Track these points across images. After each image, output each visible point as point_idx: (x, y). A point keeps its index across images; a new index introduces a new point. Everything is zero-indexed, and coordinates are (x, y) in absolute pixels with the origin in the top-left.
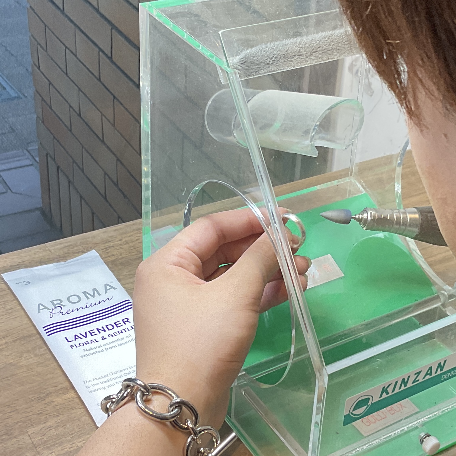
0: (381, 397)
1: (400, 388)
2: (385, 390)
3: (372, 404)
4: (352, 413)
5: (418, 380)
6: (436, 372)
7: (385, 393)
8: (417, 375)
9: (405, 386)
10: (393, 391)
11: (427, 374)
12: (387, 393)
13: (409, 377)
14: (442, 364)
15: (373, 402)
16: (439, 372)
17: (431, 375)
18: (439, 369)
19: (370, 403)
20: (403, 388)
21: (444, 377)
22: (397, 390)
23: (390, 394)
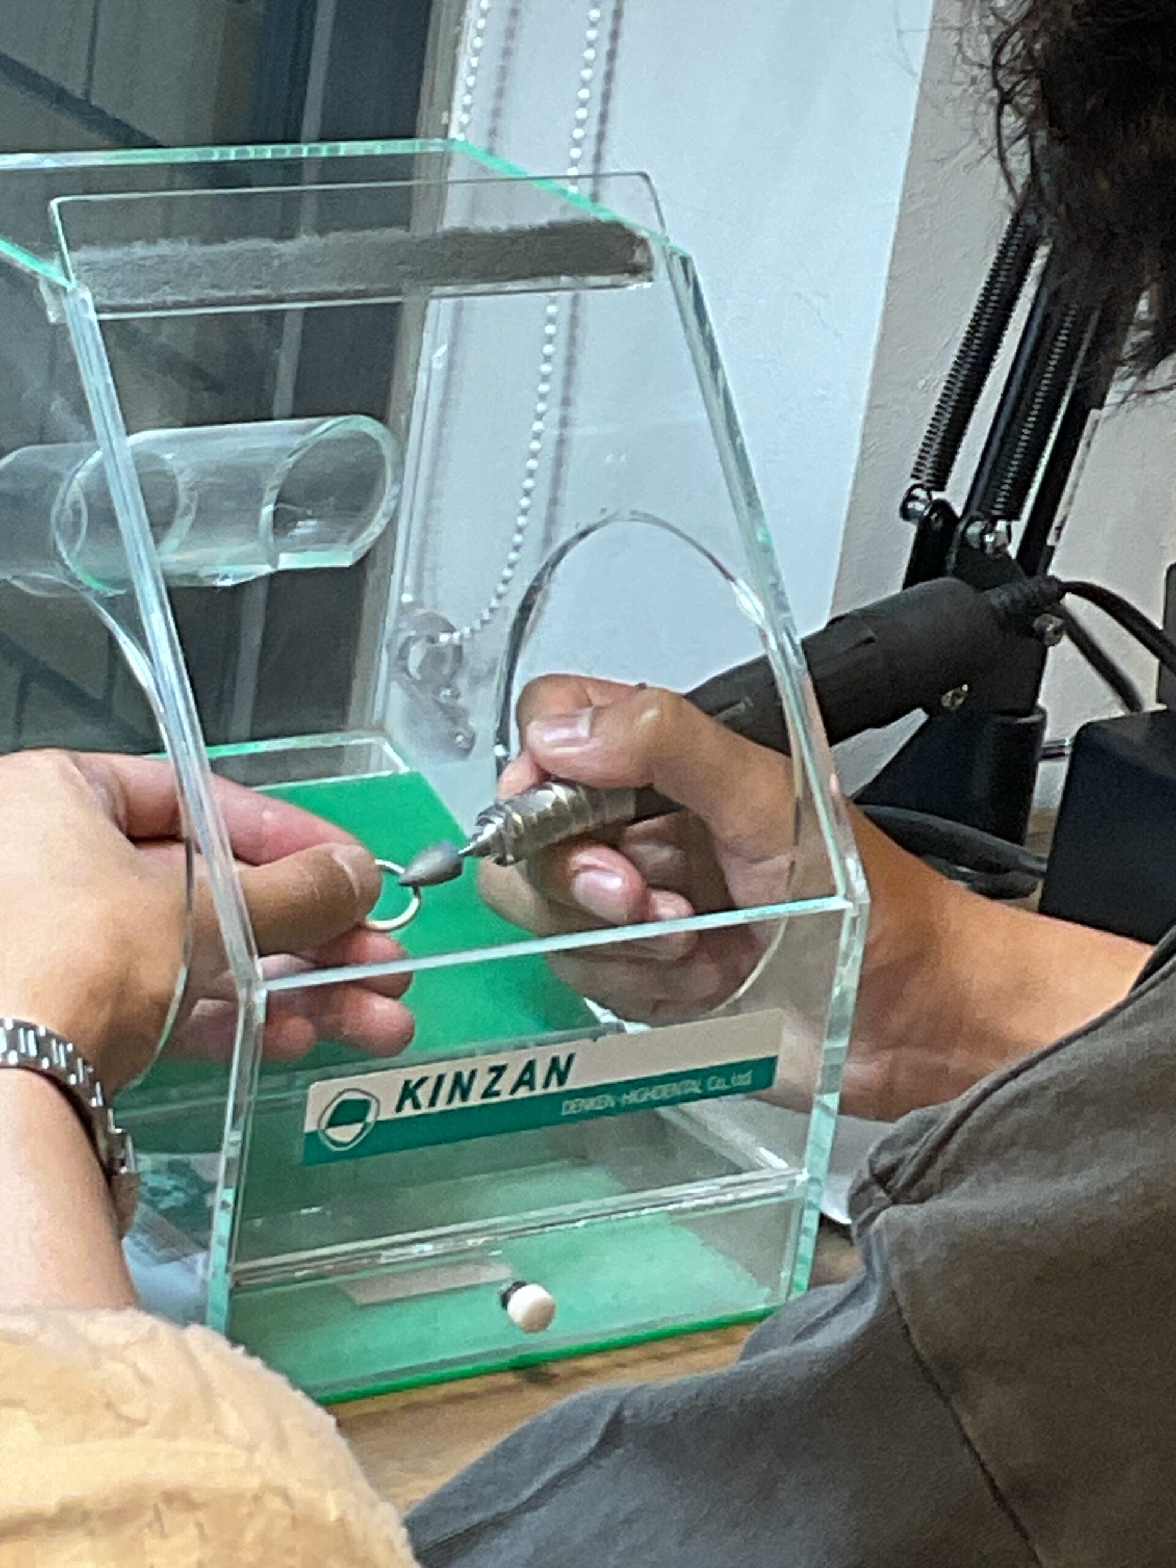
0: (399, 1108)
1: (450, 1100)
2: (408, 1092)
3: (378, 1123)
4: (323, 1132)
5: (497, 1094)
6: (546, 1084)
7: (408, 1103)
8: (494, 1075)
9: (464, 1097)
10: (432, 1103)
11: (520, 1083)
12: (417, 1106)
13: (473, 1074)
14: (563, 1063)
15: (380, 1118)
17: (532, 1088)
18: (554, 1077)
19: (370, 1118)
20: (457, 1104)
21: (568, 1108)
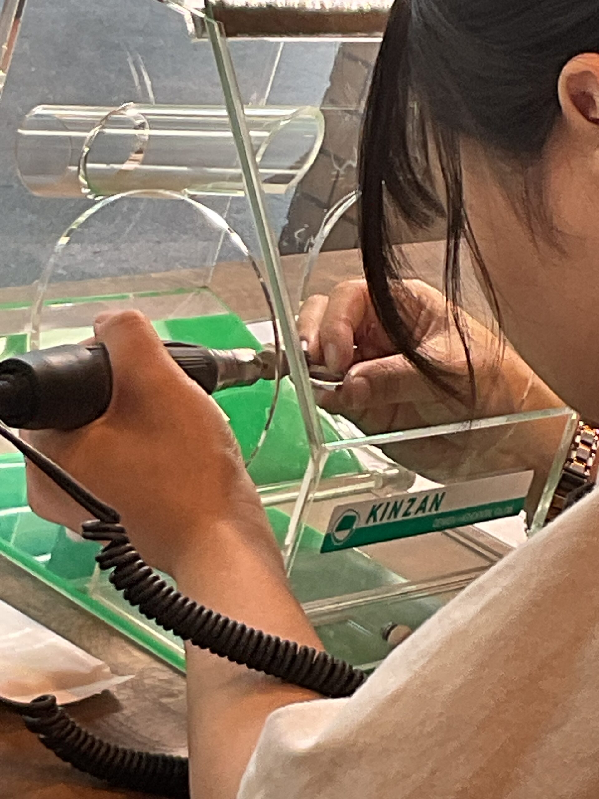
0: (367, 521)
1: (389, 518)
2: (373, 513)
3: (357, 530)
4: (334, 534)
5: (409, 514)
6: (430, 510)
8: (410, 504)
9: (395, 516)
10: (382, 519)
11: (419, 509)
12: (375, 520)
13: (402, 502)
14: (440, 497)
15: (360, 527)
16: (434, 512)
17: (424, 512)
18: (434, 506)
19: (354, 527)
20: (392, 520)
21: (436, 522)
22: (385, 521)
23: (378, 523)
